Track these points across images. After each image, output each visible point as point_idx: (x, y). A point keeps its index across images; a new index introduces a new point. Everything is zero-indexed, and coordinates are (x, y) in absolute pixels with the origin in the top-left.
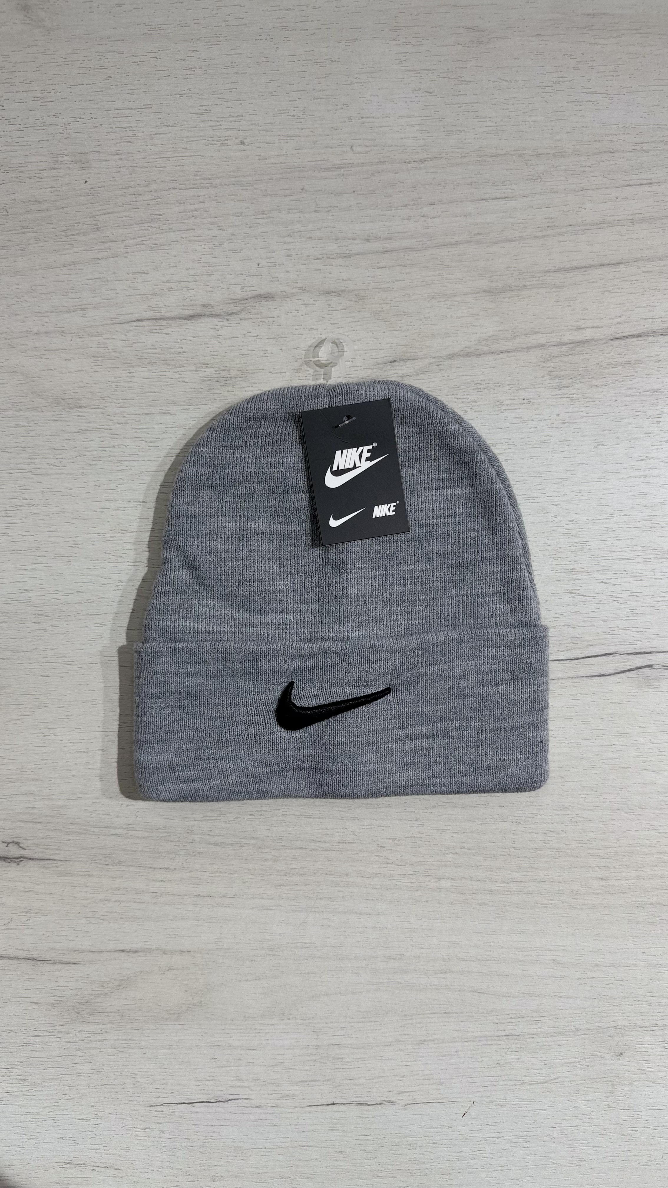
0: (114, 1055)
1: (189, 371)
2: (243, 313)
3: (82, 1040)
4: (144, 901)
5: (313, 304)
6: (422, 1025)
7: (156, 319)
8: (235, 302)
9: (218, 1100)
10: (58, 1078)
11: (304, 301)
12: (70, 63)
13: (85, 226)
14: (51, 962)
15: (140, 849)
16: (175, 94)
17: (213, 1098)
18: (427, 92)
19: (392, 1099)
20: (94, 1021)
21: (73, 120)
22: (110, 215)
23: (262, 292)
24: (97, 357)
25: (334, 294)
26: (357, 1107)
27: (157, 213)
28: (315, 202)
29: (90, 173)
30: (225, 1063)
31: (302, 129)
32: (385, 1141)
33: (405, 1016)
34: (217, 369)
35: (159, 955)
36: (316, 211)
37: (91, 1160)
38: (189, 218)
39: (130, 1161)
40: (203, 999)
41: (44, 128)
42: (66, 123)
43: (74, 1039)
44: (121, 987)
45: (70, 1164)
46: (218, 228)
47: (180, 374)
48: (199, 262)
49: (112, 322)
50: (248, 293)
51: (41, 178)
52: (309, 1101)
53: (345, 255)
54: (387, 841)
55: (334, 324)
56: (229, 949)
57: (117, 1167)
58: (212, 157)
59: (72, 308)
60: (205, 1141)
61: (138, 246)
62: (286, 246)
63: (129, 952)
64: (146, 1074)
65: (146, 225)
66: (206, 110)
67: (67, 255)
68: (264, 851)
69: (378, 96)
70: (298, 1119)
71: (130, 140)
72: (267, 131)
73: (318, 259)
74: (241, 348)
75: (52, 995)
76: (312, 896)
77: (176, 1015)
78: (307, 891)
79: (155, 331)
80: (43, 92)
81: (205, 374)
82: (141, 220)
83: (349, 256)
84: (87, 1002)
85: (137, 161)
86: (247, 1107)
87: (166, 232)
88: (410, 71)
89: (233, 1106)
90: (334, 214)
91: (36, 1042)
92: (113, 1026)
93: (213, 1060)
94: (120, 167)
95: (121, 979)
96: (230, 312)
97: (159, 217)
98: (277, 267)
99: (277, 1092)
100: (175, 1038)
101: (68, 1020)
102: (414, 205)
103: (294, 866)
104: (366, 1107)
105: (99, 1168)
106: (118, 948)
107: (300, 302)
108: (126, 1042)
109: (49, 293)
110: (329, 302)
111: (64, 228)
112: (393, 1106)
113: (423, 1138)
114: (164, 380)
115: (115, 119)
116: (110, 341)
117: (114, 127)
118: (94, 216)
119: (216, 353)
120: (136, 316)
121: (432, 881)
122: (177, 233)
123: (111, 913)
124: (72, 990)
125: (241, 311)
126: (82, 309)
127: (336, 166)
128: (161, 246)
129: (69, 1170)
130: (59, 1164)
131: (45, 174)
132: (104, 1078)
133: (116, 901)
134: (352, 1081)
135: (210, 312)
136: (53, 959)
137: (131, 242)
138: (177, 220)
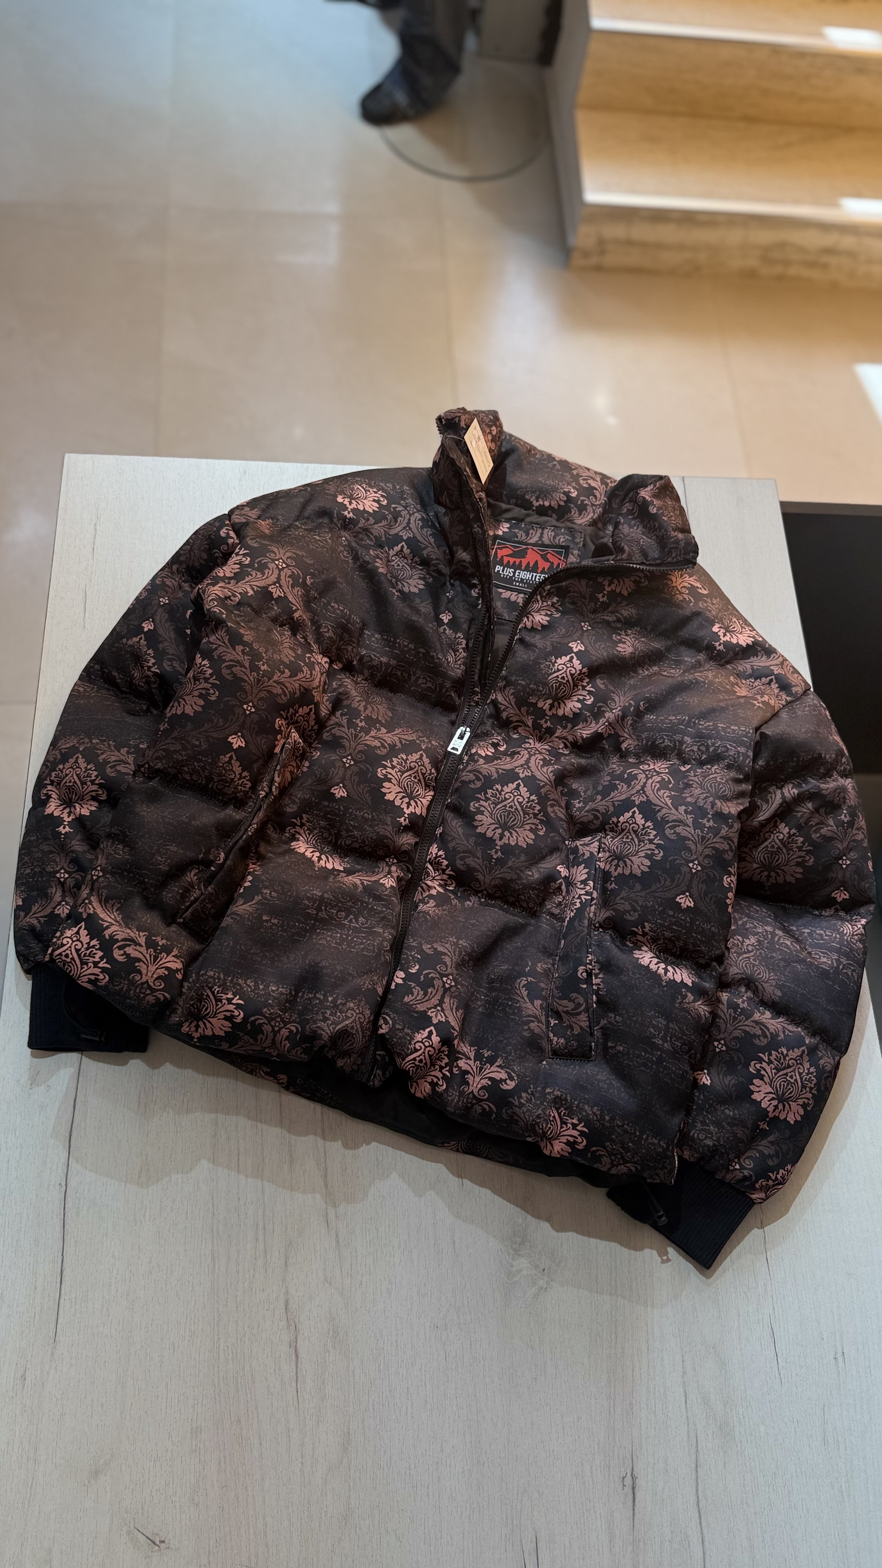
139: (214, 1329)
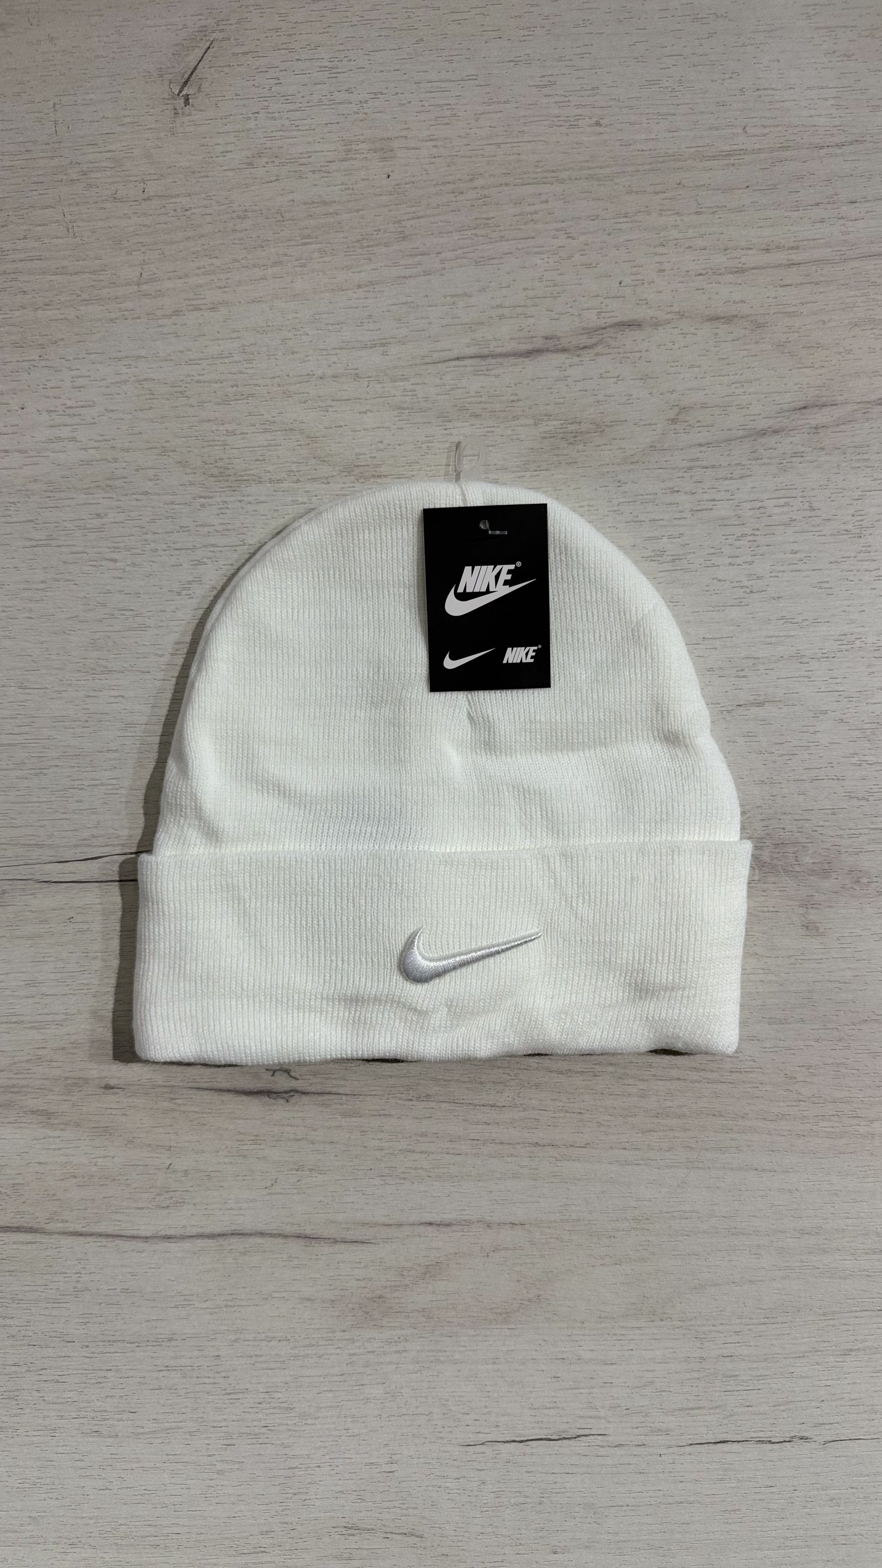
0: (416, 1372)
1: (526, 425)
2: (600, 347)
3: (372, 1352)
4: (460, 1152)
5: (694, 334)
6: (847, 1327)
7: (483, 357)
8: (590, 332)
9: (561, 1437)
10: (338, 1406)
11: (682, 330)
12: (369, 22)
13: (387, 234)
14: (329, 1241)
15: (456, 1078)
16: (508, 62)
17: (554, 1433)
18: (845, 55)
19: (806, 1434)
20: (390, 1325)
21: (372, 96)
22: (420, 220)
23: (626, 319)
24: (403, 409)
25: (723, 320)
26: (756, 1446)
27: (485, 216)
28: (696, 200)
29: (395, 165)
30: (572, 1383)
31: (678, 105)
32: (797, 1495)
33: (824, 1314)
34: (563, 422)
35: (481, 1229)
36: (697, 213)
37: (383, 1523)
38: (526, 223)
39: (437, 1525)
40: (541, 1293)
41: (333, 106)
42: (363, 100)
43: (362, 1350)
44: (428, 1276)
45: (352, 1529)
46: (566, 236)
47: (512, 430)
48: (541, 279)
49: (422, 361)
50: (605, 321)
51: (329, 173)
52: (689, 1437)
53: (736, 270)
54: (798, 1069)
55: (723, 359)
56: (579, 1220)
57: (418, 1534)
58: (558, 142)
59: (369, 343)
60: (542, 1495)
61: (458, 260)
62: (658, 259)
63: (439, 1225)
64: (461, 1399)
65: (469, 233)
66: (549, 81)
67: (363, 273)
68: (626, 1082)
69: (779, 61)
70: (674, 1463)
71: (448, 122)
72: (631, 108)
73: (700, 275)
74: (595, 393)
75: (332, 1288)
76: (693, 1146)
77: (504, 1315)
78: (688, 1140)
79: (481, 373)
80: (332, 60)
81: (547, 428)
82: (462, 227)
83: (742, 271)
84: (380, 1297)
85: (457, 148)
86: (602, 1447)
87: (496, 242)
88: (821, 28)
89: (583, 1444)
90: (721, 216)
91: (308, 1355)
92: (416, 1331)
93: (555, 1380)
94: (435, 157)
95: (427, 1263)
96: (581, 346)
97: (486, 222)
98: (646, 285)
99: (644, 1425)
100: (504, 1349)
101: (352, 1323)
102: (829, 203)
103: (669, 1104)
104: (769, 1446)
105: (394, 1535)
106: (424, 1220)
107: (676, 331)
108: (434, 1354)
109: (338, 324)
110: (716, 331)
111: (359, 237)
112: (807, 1444)
113: (850, 1490)
114: (490, 438)
115: (428, 94)
116: (420, 386)
117: (427, 104)
118: (400, 221)
119: (561, 400)
120: (455, 353)
121: (862, 1124)
122: (511, 242)
123: (416, 1169)
124: (358, 1280)
125: (596, 345)
126: (383, 345)
127: (724, 153)
128: (489, 260)
129: (350, 1538)
130: (337, 1530)
131: (333, 166)
132: (403, 1405)
133: (422, 1152)
134: (750, 1408)
135: (556, 345)
136: (333, 1236)
137: (449, 255)
138: (511, 225)
139: (581, 169)
